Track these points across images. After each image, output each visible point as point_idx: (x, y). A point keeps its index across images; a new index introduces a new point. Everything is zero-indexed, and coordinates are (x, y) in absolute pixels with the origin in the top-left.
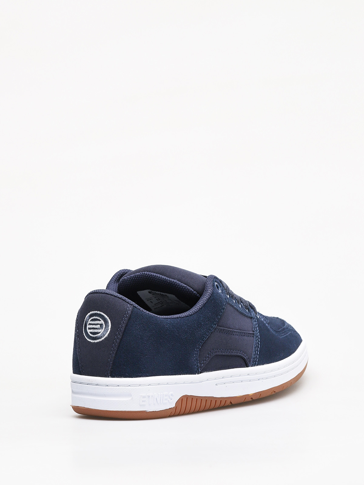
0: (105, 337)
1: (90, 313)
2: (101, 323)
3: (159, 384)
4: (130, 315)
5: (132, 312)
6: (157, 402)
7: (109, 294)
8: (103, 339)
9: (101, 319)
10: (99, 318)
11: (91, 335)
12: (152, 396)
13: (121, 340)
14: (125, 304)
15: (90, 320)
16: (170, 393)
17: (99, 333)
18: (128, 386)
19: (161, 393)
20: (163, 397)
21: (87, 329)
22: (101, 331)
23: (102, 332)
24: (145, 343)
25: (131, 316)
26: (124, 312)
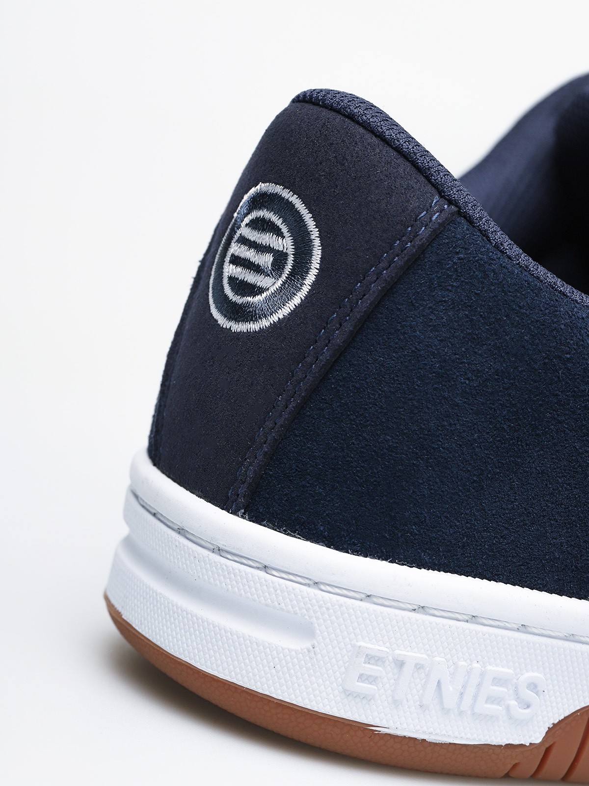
0: (275, 318)
1: (258, 187)
2: (281, 249)
3: (473, 619)
4: (423, 250)
5: (436, 235)
6: (441, 702)
7: (358, 123)
8: (265, 323)
9: (284, 229)
10: (279, 222)
11: (228, 290)
12: (419, 667)
13: (341, 354)
14: (416, 186)
15: (247, 220)
16: (527, 675)
17: (261, 291)
18: (309, 585)
19: (475, 665)
20: (479, 685)
21: (228, 259)
22: (272, 284)
23: (272, 290)
24: (457, 405)
25: (423, 253)
26: (399, 227)
